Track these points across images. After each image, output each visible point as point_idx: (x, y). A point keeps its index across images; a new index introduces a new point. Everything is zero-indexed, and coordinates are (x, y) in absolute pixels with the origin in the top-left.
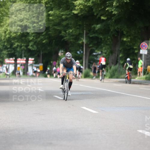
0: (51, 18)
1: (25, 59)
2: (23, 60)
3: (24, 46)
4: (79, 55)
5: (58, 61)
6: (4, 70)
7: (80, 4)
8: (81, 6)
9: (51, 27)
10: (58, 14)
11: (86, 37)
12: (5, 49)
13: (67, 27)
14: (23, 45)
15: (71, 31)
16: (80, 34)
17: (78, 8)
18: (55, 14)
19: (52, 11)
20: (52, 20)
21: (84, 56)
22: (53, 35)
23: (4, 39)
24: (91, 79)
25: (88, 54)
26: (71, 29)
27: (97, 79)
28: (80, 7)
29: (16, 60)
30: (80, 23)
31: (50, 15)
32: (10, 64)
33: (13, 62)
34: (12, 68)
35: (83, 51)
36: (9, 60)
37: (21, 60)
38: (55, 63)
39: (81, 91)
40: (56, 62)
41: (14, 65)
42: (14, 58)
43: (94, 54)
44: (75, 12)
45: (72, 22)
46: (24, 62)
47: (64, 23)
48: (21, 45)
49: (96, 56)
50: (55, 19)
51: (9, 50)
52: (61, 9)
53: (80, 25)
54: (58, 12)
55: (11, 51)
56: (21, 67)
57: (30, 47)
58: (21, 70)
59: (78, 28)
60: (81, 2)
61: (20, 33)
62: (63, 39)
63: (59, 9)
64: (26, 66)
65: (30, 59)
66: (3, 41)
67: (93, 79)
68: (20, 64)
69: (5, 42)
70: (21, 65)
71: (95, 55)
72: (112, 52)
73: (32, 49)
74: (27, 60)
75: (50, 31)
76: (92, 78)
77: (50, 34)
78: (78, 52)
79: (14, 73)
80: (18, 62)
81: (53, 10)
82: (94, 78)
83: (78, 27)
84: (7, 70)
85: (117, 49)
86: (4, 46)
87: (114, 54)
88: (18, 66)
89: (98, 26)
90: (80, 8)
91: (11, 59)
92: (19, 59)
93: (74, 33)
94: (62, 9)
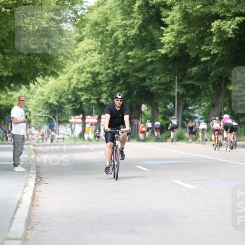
0: (130, 61)
1: (96, 117)
2: (94, 118)
3: (94, 99)
4: (169, 110)
5: (140, 119)
6: (69, 132)
7: (170, 42)
8: (171, 45)
9: (130, 73)
10: (140, 55)
11: (178, 85)
12: (68, 103)
13: (153, 72)
14: (92, 98)
15: (158, 78)
16: (170, 81)
17: (168, 46)
18: (137, 56)
19: (132, 51)
20: (133, 64)
21: (176, 112)
22: (132, 84)
23: (68, 90)
24: (185, 142)
25: (181, 109)
26: (159, 76)
27: (194, 142)
28: (169, 45)
29: (84, 118)
30: (170, 67)
31: (130, 57)
32: (76, 123)
33: (80, 120)
34: (79, 129)
35: (174, 104)
36: (76, 118)
37: (92, 118)
38: (137, 122)
39: (172, 159)
40: (139, 120)
41: (81, 125)
42: (81, 116)
43: (190, 108)
44: (163, 52)
45: (160, 67)
46: (96, 120)
47: (149, 68)
48: (90, 98)
49: (192, 111)
50: (136, 63)
51: (73, 104)
52: (144, 49)
53: (170, 70)
54: (139, 53)
55: (77, 106)
56: (91, 127)
57: (103, 101)
58: (92, 131)
59: (167, 74)
60: (171, 39)
61: (90, 82)
62: (147, 89)
63: (141, 49)
64: (97, 126)
65: (103, 116)
66: (67, 93)
67: (189, 143)
68: (90, 123)
69: (68, 94)
70: (92, 125)
71: (190, 110)
72: (213, 106)
73: (105, 103)
74: (99, 118)
75: (129, 79)
76: (187, 140)
77: (129, 82)
78: (168, 106)
79: (82, 135)
80: (87, 120)
81: (134, 50)
82: (190, 140)
83: (168, 72)
84: (73, 131)
85: (220, 101)
86: (67, 99)
87: (216, 109)
88: (88, 126)
89: (195, 69)
90: (170, 47)
91: (77, 117)
92: (89, 117)
93: (162, 81)
94: (146, 49)
